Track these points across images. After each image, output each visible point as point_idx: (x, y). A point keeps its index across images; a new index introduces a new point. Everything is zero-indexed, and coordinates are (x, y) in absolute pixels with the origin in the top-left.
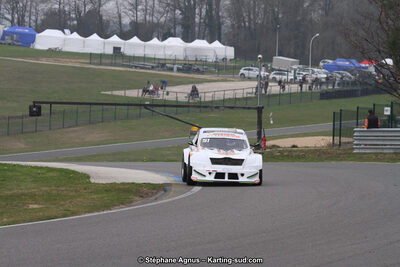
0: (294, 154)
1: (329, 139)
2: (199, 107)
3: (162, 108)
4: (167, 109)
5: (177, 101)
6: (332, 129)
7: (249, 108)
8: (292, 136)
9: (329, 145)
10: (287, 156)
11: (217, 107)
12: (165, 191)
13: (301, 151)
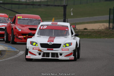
0: (85, 34)
1: (107, 25)
2: (32, 5)
3: (10, 5)
4: (13, 6)
5: (19, 1)
6: (108, 19)
7: (56, 6)
8: (88, 23)
9: (106, 29)
10: (81, 34)
11: (39, 5)
12: (1, 54)
13: (90, 32)
